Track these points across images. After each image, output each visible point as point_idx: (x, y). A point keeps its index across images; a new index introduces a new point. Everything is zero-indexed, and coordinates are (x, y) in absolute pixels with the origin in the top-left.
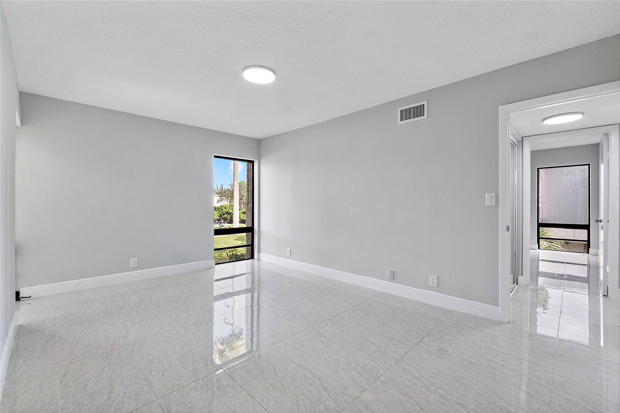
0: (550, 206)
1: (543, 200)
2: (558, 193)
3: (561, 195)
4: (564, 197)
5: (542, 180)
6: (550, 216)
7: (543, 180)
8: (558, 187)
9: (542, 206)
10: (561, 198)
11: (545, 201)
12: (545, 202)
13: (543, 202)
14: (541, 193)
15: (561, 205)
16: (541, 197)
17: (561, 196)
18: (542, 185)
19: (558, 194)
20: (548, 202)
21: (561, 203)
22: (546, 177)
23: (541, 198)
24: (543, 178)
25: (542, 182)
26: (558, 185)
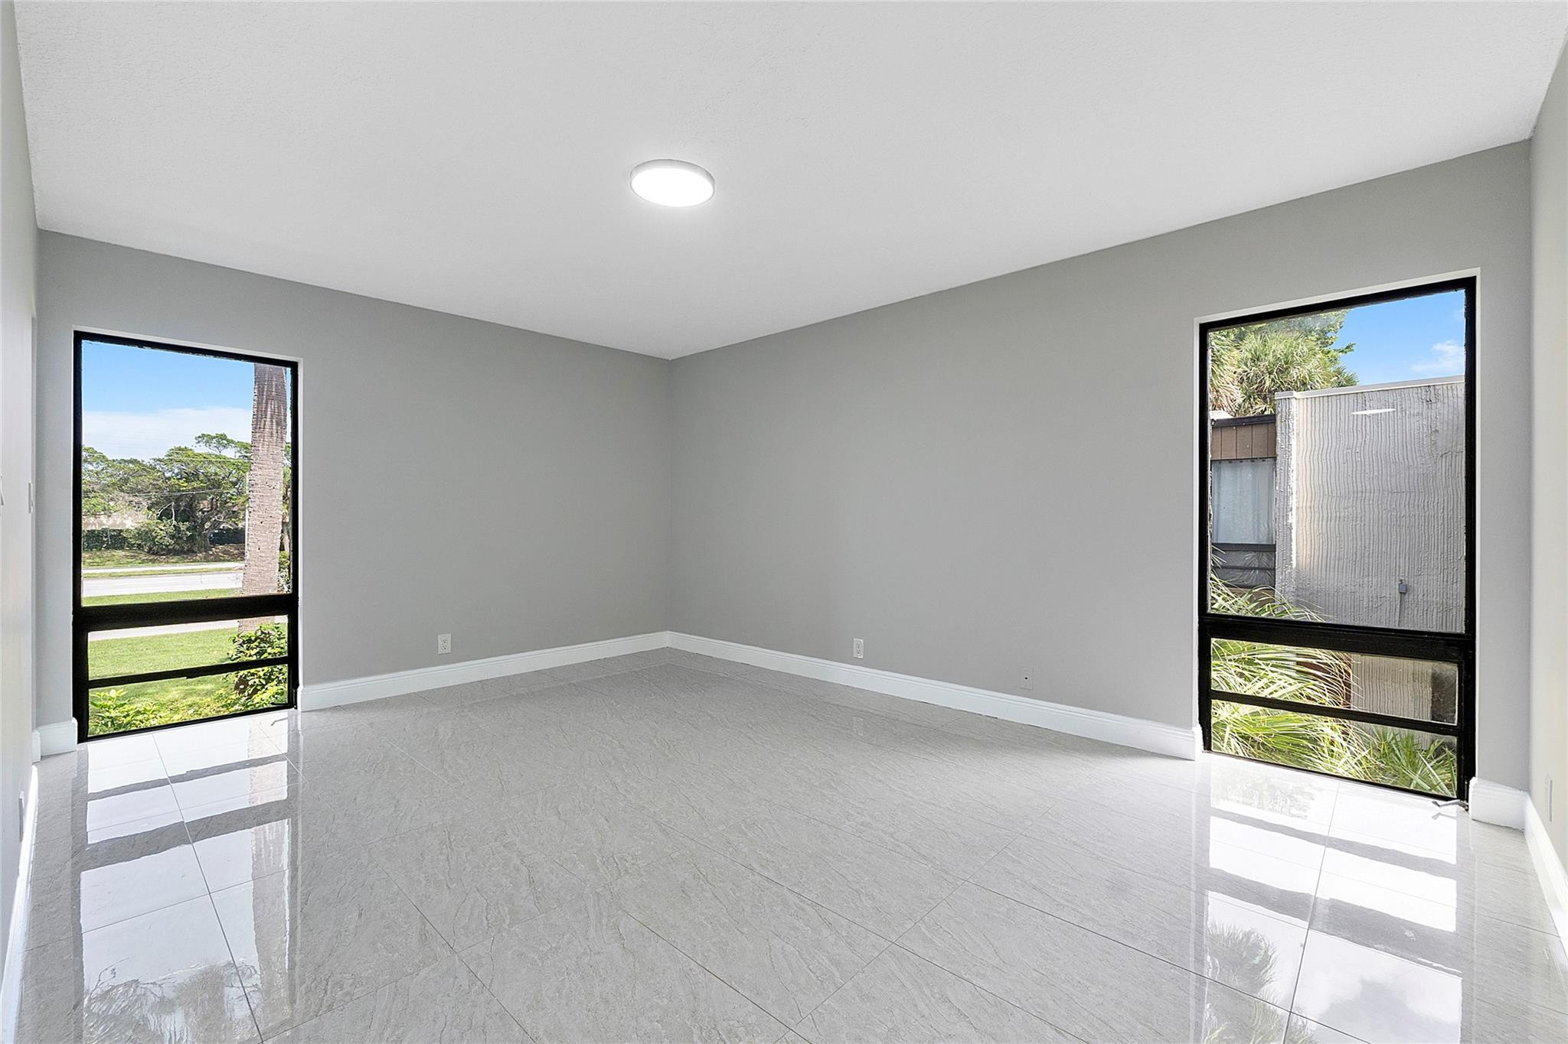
0: (1324, 523)
1: (1301, 504)
2: (1350, 478)
3: (1359, 485)
4: (1370, 493)
5: (1298, 434)
6: (1325, 555)
7: (1301, 434)
8: (1349, 457)
9: (1298, 522)
10: (1359, 495)
11: (1308, 504)
12: (1308, 510)
13: (1300, 510)
14: (1295, 478)
15: (1359, 519)
16: (1294, 492)
17: (1359, 489)
18: (1298, 454)
19: (1350, 482)
20: (1316, 509)
21: (1359, 511)
22: (1309, 426)
23: (1294, 496)
24: (1301, 431)
25: (1298, 441)
26: (1349, 451)
